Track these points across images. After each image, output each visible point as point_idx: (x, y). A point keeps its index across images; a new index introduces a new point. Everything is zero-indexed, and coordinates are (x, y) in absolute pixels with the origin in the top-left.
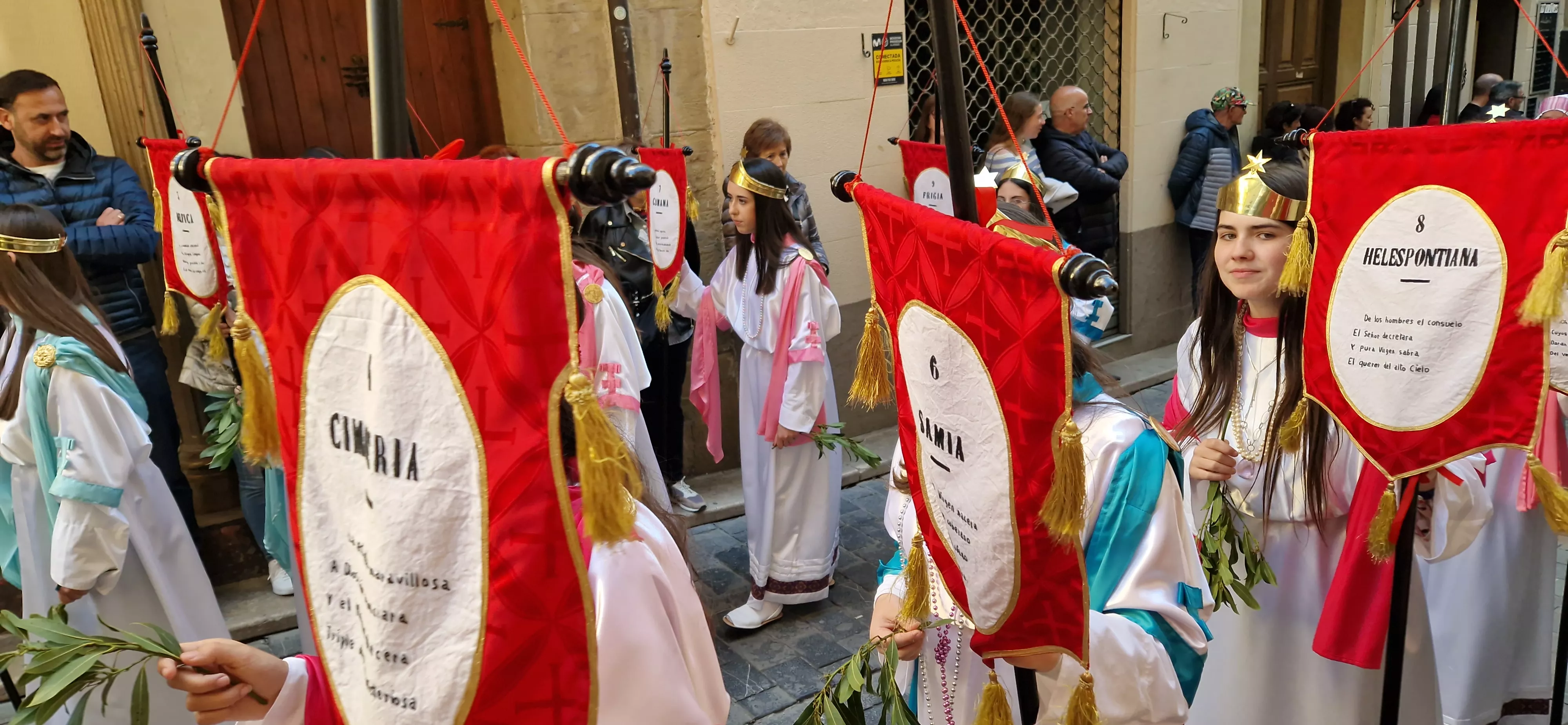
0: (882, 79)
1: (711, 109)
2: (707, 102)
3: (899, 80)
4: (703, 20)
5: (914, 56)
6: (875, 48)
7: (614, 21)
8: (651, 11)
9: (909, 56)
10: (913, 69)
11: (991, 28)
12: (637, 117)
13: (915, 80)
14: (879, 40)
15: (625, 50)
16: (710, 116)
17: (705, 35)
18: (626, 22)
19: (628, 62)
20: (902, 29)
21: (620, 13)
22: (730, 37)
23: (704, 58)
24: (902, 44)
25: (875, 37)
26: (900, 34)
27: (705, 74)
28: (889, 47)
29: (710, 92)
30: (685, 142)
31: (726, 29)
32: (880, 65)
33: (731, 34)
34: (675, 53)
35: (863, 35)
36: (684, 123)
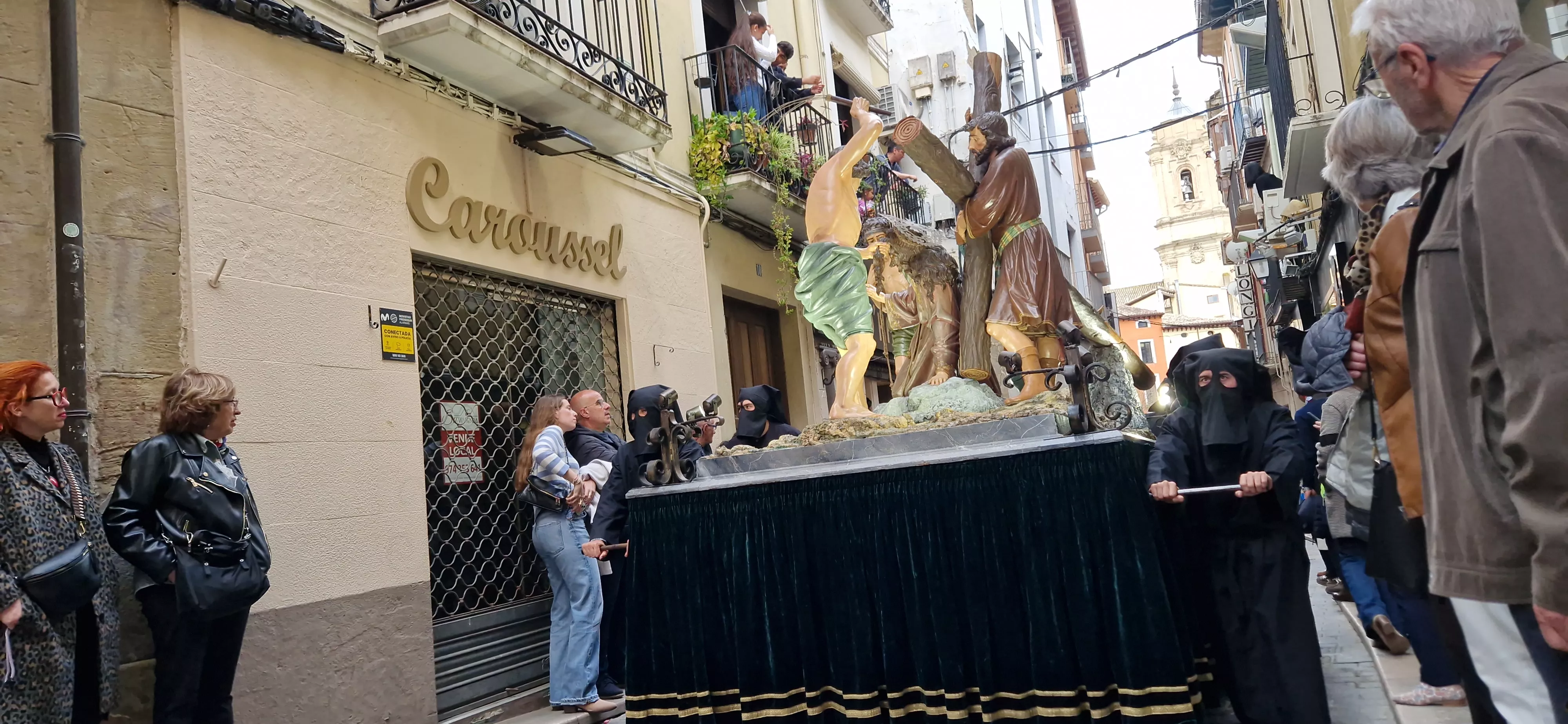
0: (392, 353)
1: (185, 353)
3: (410, 358)
4: (181, 258)
5: (424, 342)
6: (382, 322)
7: (61, 239)
8: (114, 239)
9: (419, 342)
10: (423, 355)
11: (501, 330)
12: (82, 347)
13: (426, 365)
14: (387, 315)
15: (74, 271)
17: (182, 273)
18: (78, 240)
19: (76, 284)
20: (412, 310)
21: (71, 230)
22: (213, 279)
23: (180, 298)
24: (412, 323)
25: (383, 311)
26: (410, 314)
27: (179, 315)
28: (397, 324)
29: (185, 334)
30: (145, 386)
31: (209, 270)
32: (389, 339)
33: (215, 275)
34: (142, 286)
35: (369, 307)
36: (147, 365)
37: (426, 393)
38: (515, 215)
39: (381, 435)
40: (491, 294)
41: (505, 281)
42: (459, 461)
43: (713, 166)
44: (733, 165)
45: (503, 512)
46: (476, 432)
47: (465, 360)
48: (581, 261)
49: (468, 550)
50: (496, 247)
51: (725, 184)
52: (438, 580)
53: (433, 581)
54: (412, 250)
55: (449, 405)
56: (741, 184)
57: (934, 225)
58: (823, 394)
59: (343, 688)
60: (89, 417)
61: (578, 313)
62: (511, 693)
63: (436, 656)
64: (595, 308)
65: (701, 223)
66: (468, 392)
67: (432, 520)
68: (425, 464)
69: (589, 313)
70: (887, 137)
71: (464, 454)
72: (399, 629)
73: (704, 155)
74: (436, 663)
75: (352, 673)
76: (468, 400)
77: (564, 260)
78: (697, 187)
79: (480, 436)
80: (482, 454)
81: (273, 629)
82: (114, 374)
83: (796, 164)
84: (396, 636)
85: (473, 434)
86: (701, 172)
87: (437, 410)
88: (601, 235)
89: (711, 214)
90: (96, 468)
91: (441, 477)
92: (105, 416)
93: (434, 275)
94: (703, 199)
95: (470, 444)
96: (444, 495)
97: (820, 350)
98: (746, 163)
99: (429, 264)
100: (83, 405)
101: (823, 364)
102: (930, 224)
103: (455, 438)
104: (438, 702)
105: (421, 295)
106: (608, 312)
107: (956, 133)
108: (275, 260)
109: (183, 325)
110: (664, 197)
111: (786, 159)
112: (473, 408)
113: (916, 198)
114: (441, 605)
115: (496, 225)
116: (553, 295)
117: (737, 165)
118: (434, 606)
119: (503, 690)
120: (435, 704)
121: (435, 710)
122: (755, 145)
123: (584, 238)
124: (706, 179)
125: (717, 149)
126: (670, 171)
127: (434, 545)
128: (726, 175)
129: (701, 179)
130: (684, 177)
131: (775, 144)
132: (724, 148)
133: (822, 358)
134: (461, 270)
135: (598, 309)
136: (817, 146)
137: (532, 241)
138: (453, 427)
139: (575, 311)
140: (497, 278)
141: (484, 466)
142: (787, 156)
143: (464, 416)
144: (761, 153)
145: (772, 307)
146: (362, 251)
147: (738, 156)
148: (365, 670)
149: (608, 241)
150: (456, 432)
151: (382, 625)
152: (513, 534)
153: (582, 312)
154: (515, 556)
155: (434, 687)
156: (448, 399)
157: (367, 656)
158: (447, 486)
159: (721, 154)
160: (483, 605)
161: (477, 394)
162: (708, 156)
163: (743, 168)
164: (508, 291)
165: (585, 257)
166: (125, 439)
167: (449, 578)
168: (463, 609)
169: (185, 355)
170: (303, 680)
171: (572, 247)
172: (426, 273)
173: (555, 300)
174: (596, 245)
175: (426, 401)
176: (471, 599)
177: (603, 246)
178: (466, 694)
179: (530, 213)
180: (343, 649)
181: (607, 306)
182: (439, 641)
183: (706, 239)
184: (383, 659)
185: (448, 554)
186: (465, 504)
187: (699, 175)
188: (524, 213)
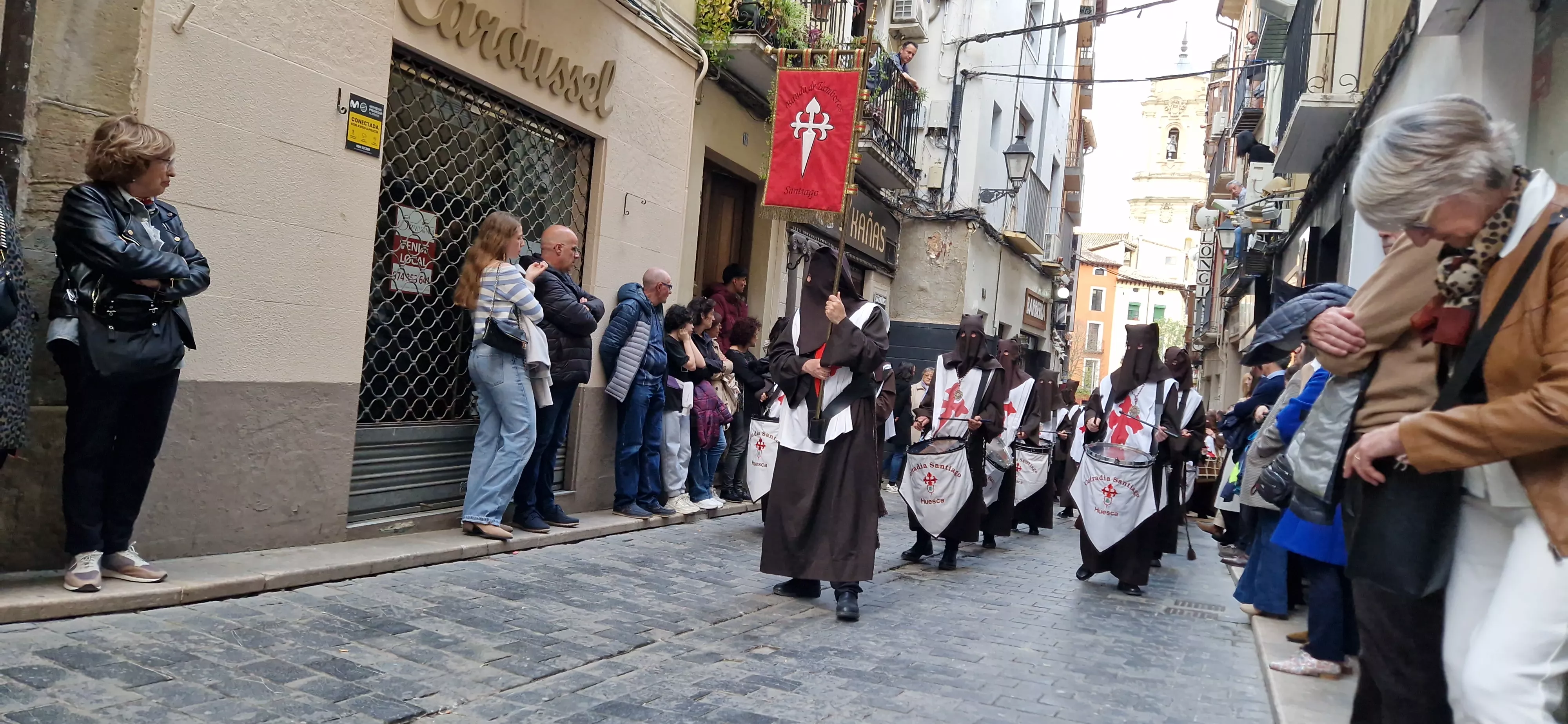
0: (356, 144)
1: (136, 97)
2: (132, 86)
3: (374, 153)
5: (392, 139)
6: (351, 109)
9: (386, 138)
10: (388, 153)
11: (473, 144)
12: (26, 66)
13: (390, 164)
14: (357, 102)
16: (133, 104)
17: (143, 9)
20: (384, 103)
22: (178, 24)
23: (138, 36)
24: (381, 116)
25: (353, 97)
26: (381, 106)
27: (135, 54)
28: (367, 114)
29: (139, 77)
30: (88, 123)
31: (174, 14)
32: (355, 128)
33: (179, 20)
34: (99, 15)
35: (340, 90)
36: (93, 100)
37: (385, 193)
38: (508, 26)
39: (332, 226)
40: (469, 104)
41: (486, 94)
42: (409, 270)
43: (720, 21)
44: (740, 25)
45: (446, 331)
46: (430, 244)
47: (431, 167)
48: (568, 90)
49: (404, 362)
50: (483, 57)
51: (728, 42)
52: (369, 385)
53: (363, 384)
54: (394, 40)
55: (406, 210)
56: (746, 45)
57: (926, 131)
58: (784, 278)
59: (254, 472)
60: (25, 143)
61: (555, 145)
62: (426, 508)
63: (355, 458)
64: (573, 143)
65: (696, 78)
66: (429, 200)
67: (372, 325)
68: (373, 266)
69: (566, 147)
70: (898, 31)
71: (415, 264)
72: (321, 426)
73: (712, 6)
74: (354, 465)
75: (267, 460)
76: (427, 209)
77: (551, 86)
78: (700, 40)
79: (435, 249)
80: (433, 267)
81: (191, 400)
82: (56, 103)
83: (805, 37)
84: (317, 432)
85: (427, 245)
86: (706, 24)
87: (393, 213)
88: (593, 68)
89: (709, 71)
90: (25, 198)
91: (388, 283)
92: (41, 144)
93: (412, 71)
94: (703, 52)
95: (422, 255)
96: (388, 300)
97: (791, 233)
98: (755, 25)
99: (409, 58)
100: (19, 129)
101: (790, 248)
102: (922, 129)
103: (408, 246)
104: (350, 504)
105: (396, 90)
106: (587, 150)
107: (967, 41)
108: (247, 18)
109: (138, 66)
110: (664, 41)
111: (795, 30)
112: (432, 218)
113: (915, 100)
114: (367, 410)
115: (486, 32)
116: (533, 120)
117: (745, 25)
118: (361, 409)
119: (418, 504)
120: (347, 505)
121: (346, 511)
122: (767, 8)
123: (575, 67)
124: (710, 32)
125: (727, 4)
126: (675, 17)
127: (370, 348)
128: (732, 33)
129: (706, 31)
130: (688, 25)
131: (787, 11)
132: (735, 4)
133: (790, 241)
134: (441, 71)
135: (577, 145)
136: (828, 23)
137: (520, 59)
138: (407, 234)
139: (552, 141)
140: (478, 88)
141: (433, 280)
142: (797, 27)
143: (421, 225)
144: (771, 18)
145: (750, 179)
146: (340, 29)
147: (747, 15)
148: (280, 458)
149: (599, 75)
150: (410, 240)
151: (303, 418)
152: (452, 354)
153: (559, 144)
154: (450, 376)
155: (349, 489)
156: (407, 204)
157: (285, 445)
158: (393, 292)
159: (731, 10)
160: (410, 418)
161: (438, 205)
162: (717, 9)
163: (750, 29)
164: (487, 104)
165: (572, 87)
166: (60, 174)
167: (379, 385)
168: (389, 418)
169: (136, 98)
170: (215, 457)
171: (561, 73)
172: (405, 67)
173: (534, 125)
174: (585, 77)
175: (384, 201)
176: (400, 410)
177: (593, 79)
178: (380, 501)
179: (523, 28)
180: (260, 433)
181: (584, 144)
182: (359, 445)
183: (699, 94)
184: (300, 452)
185: (382, 360)
186: (408, 315)
187: (704, 27)
188: (518, 27)
